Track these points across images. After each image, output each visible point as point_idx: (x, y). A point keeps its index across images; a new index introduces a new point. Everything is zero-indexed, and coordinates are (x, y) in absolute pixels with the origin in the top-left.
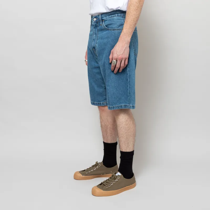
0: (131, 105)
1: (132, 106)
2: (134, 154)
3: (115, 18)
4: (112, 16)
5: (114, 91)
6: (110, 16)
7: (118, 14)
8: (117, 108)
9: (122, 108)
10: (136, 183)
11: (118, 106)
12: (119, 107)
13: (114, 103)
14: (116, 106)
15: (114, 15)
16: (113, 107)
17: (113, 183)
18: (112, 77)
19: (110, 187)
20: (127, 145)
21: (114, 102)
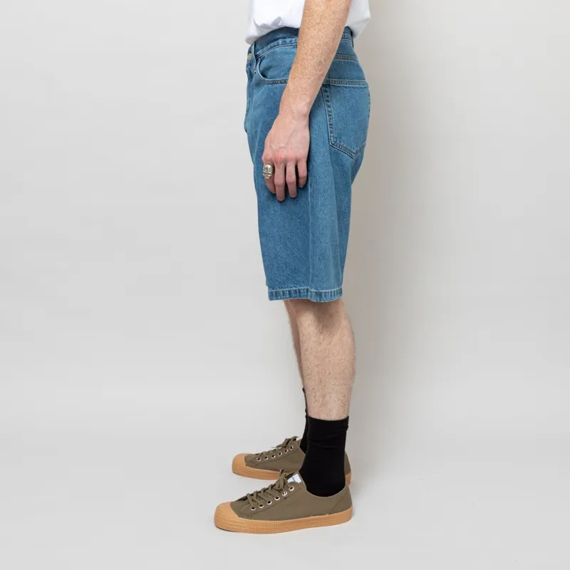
0: (313, 290)
1: (316, 293)
2: (347, 427)
3: (277, 49)
4: (272, 44)
5: (278, 249)
6: (269, 46)
7: (285, 38)
8: (288, 296)
9: (300, 296)
10: (351, 510)
11: (290, 291)
12: (293, 295)
13: (277, 283)
14: (283, 292)
15: (275, 43)
16: (276, 292)
17: (274, 501)
18: (272, 212)
19: (263, 510)
20: (321, 399)
21: (279, 279)
